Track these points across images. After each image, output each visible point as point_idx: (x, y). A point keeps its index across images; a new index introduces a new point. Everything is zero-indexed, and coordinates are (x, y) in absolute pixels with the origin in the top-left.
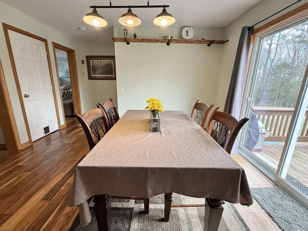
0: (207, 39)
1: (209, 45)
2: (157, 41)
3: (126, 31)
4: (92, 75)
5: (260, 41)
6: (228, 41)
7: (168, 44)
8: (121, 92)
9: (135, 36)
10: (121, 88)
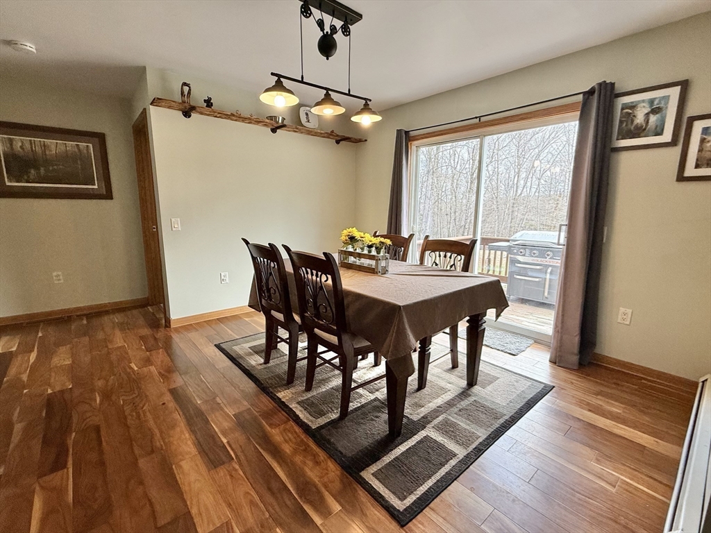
0: (338, 132)
1: (338, 142)
2: (258, 122)
3: (186, 88)
4: (8, 184)
5: (417, 151)
6: (366, 140)
7: (274, 131)
8: (174, 229)
9: (209, 102)
10: (173, 220)
